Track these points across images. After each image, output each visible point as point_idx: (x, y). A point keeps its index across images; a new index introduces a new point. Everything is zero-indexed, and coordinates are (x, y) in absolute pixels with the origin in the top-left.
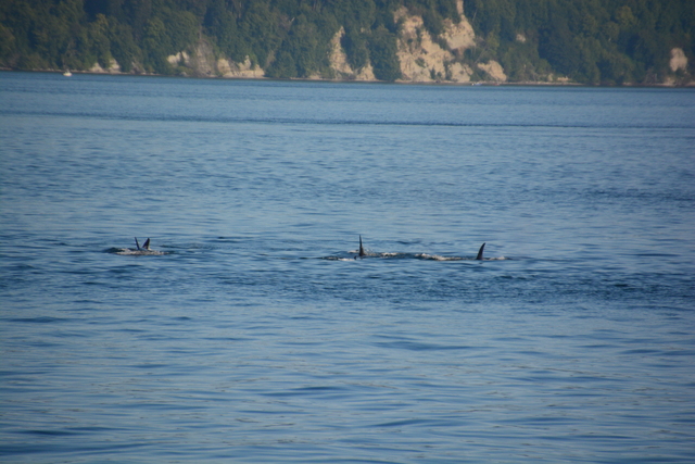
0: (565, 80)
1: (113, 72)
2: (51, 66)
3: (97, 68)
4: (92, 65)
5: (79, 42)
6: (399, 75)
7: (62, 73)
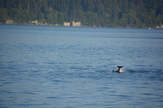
1: (162, 28)
2: (147, 27)
4: (157, 26)
5: (154, 21)
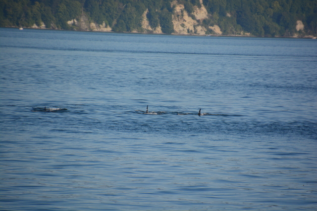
0: (248, 34)
1: (42, 28)
2: (14, 25)
3: (35, 26)
4: (33, 25)
5: (27, 14)
6: (173, 31)
7: (19, 28)
